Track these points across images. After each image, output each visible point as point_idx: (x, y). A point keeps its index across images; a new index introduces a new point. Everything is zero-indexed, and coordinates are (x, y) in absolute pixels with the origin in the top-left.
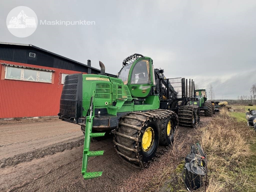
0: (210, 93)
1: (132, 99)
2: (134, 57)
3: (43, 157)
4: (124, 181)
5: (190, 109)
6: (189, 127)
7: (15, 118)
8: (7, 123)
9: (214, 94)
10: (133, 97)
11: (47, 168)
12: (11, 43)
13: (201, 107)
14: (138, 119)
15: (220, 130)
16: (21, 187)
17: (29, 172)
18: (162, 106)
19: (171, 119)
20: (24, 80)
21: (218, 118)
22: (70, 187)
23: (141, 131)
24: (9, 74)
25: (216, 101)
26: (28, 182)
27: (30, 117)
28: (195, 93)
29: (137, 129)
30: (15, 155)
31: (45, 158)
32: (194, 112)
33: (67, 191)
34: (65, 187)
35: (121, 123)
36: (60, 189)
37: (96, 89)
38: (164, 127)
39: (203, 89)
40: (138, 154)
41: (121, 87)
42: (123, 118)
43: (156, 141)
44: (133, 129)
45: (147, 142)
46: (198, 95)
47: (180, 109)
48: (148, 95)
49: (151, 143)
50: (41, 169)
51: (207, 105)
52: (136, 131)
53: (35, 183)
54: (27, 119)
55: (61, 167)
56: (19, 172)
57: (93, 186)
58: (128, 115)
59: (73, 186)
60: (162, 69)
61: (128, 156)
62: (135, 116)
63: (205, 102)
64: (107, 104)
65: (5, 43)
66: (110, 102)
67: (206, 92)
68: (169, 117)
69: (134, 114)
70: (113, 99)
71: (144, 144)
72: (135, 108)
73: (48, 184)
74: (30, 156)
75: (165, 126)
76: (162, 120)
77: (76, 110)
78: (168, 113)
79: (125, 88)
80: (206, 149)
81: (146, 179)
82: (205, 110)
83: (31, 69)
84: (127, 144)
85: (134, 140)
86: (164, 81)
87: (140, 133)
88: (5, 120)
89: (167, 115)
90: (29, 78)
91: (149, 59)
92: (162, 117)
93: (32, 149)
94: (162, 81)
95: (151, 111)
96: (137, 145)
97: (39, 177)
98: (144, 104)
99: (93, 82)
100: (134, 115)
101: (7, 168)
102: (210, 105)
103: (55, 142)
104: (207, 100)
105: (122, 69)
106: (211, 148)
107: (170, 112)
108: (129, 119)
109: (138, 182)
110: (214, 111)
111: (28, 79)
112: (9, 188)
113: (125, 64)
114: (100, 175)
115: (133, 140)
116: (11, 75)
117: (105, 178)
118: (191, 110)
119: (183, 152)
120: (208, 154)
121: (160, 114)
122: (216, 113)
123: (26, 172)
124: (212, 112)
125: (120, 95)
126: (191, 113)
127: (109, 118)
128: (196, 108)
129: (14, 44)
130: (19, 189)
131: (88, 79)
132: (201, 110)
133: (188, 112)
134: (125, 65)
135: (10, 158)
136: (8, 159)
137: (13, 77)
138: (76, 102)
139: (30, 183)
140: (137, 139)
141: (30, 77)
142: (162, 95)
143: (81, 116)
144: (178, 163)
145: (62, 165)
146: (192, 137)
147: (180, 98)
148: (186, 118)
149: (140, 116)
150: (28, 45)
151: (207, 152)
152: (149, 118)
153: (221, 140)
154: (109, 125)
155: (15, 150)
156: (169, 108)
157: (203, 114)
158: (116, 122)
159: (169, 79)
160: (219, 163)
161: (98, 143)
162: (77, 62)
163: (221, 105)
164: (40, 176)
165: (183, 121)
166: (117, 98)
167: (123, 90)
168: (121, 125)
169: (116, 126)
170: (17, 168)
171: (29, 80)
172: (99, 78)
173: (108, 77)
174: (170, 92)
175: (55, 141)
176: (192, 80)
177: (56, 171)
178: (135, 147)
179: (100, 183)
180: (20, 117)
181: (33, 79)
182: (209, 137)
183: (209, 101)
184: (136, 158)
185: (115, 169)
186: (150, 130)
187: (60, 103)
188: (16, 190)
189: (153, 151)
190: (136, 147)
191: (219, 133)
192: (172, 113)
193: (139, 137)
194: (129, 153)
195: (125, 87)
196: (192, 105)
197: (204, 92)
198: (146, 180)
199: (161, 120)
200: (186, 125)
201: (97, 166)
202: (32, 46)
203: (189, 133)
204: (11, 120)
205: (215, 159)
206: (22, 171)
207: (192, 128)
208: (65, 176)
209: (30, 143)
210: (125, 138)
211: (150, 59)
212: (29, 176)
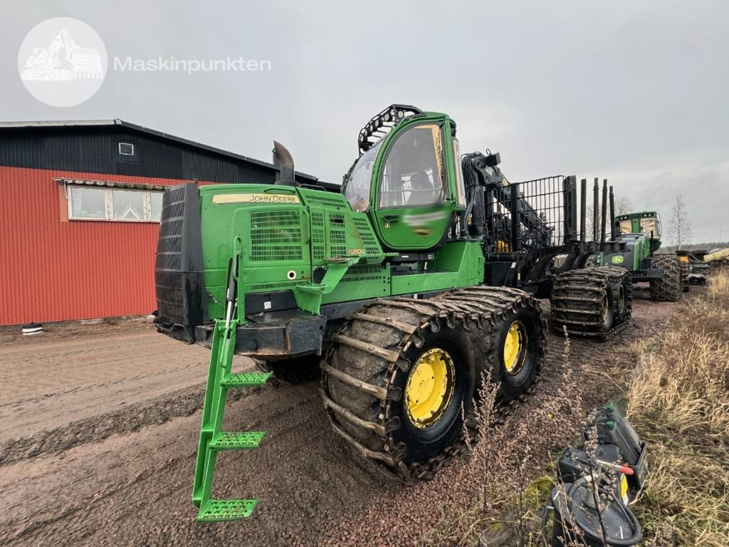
0: (673, 222)
1: (382, 255)
2: (387, 117)
3: (135, 429)
4: (344, 523)
5: (594, 281)
6: (588, 337)
7: (105, 319)
8: (85, 333)
9: (687, 225)
10: (386, 249)
11: (138, 463)
12: (70, 121)
13: (638, 272)
14: (391, 324)
15: (705, 354)
16: (53, 521)
17: (90, 473)
18: (494, 273)
19: (518, 317)
20: (115, 220)
21: (698, 305)
22: (180, 531)
23: (399, 365)
24: (79, 206)
25: (694, 250)
26: (76, 505)
27: (140, 316)
28: (616, 225)
29: (385, 357)
30: (71, 423)
31: (140, 434)
32: (608, 290)
33: (170, 545)
34: (165, 531)
35: (340, 337)
36: (150, 535)
37: (252, 232)
38: (492, 344)
39: (649, 210)
40: (388, 440)
41: (341, 221)
42: (349, 318)
43: (462, 393)
44: (375, 358)
45: (430, 397)
46: (628, 233)
47: (559, 282)
48: (441, 242)
49: (445, 398)
50: (120, 466)
51: (662, 264)
52: (382, 364)
53: (93, 511)
54: (133, 320)
55: (172, 465)
56: (66, 473)
57: (245, 535)
58: (366, 309)
59: (187, 529)
60: (493, 153)
61: (361, 443)
62: (384, 312)
63: (654, 253)
64: (294, 278)
65: (57, 122)
66: (303, 272)
67: (657, 222)
68: (511, 310)
69: (385, 305)
70: (316, 261)
71: (420, 402)
72: (393, 286)
73: (125, 516)
74: (106, 425)
75: (496, 341)
76: (481, 323)
77: (185, 300)
78: (508, 299)
79: (356, 224)
80: (648, 420)
81: (415, 520)
82: (651, 280)
83: (126, 187)
84: (355, 405)
85: (375, 395)
86: (502, 193)
87: (395, 372)
88: (84, 323)
89: (504, 306)
90: (126, 213)
91: (440, 120)
92: (481, 313)
93: (116, 407)
94: (495, 191)
95: (452, 291)
96: (383, 411)
97: (107, 493)
98: (428, 271)
99: (239, 209)
100: (384, 309)
101: (40, 459)
102: (674, 264)
103: (178, 385)
104: (662, 246)
105: (356, 162)
106: (665, 417)
107: (514, 296)
108: (365, 324)
109: (387, 532)
110: (686, 282)
111: (124, 215)
112: (27, 519)
113: (365, 145)
114: (246, 515)
115: (372, 395)
116: (82, 209)
117: (289, 507)
118: (599, 284)
119: (560, 429)
120: (652, 442)
121: (477, 301)
122: (693, 288)
123: (82, 473)
124: (678, 287)
125: (336, 246)
126: (598, 294)
127: (287, 325)
128: (619, 275)
129: (78, 124)
130: (48, 527)
131: (218, 199)
132: (635, 281)
133: (586, 291)
134: (366, 149)
135: (57, 430)
136: (53, 432)
137: (89, 213)
138: (183, 278)
139: (81, 509)
140: (382, 392)
141: (128, 211)
142: (496, 239)
143: (205, 318)
144: (538, 468)
145: (176, 458)
146: (599, 375)
147: (556, 244)
148: (577, 309)
149: (402, 311)
150: (113, 123)
151: (648, 434)
152: (429, 321)
153: (710, 392)
154: (289, 348)
155: (76, 407)
156: (519, 278)
157: (646, 295)
158: (312, 336)
159: (518, 184)
160: (695, 481)
161: (293, 390)
162: (244, 157)
163: (714, 261)
164: (111, 490)
165: (568, 319)
166: (328, 256)
167: (348, 228)
168: (340, 343)
169: (315, 350)
170: (64, 460)
171: (127, 217)
172: (260, 195)
173: (293, 188)
174: (523, 227)
175: (181, 382)
176: (605, 181)
177: (156, 476)
178: (378, 416)
179: (270, 524)
180: (116, 315)
181: (136, 216)
182: (660, 376)
183: (669, 249)
184: (384, 452)
185: (326, 477)
186: (439, 357)
187: (156, 283)
188: (40, 530)
189: (449, 424)
190: (381, 416)
191: (703, 366)
192: (522, 297)
193: (390, 383)
194: (362, 435)
195: (354, 219)
196: (604, 265)
197: (651, 221)
198: (416, 526)
199: (476, 323)
200: (580, 333)
201: (273, 465)
202: (123, 122)
203: (589, 358)
204: (97, 324)
205: (680, 462)
206: (74, 471)
207: (600, 343)
208: (177, 493)
209: (119, 387)
210: (350, 385)
211: (444, 117)
212: (85, 488)
